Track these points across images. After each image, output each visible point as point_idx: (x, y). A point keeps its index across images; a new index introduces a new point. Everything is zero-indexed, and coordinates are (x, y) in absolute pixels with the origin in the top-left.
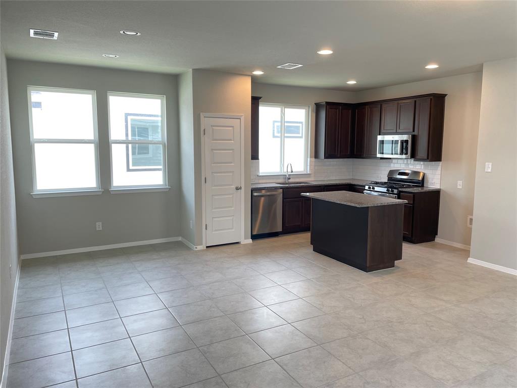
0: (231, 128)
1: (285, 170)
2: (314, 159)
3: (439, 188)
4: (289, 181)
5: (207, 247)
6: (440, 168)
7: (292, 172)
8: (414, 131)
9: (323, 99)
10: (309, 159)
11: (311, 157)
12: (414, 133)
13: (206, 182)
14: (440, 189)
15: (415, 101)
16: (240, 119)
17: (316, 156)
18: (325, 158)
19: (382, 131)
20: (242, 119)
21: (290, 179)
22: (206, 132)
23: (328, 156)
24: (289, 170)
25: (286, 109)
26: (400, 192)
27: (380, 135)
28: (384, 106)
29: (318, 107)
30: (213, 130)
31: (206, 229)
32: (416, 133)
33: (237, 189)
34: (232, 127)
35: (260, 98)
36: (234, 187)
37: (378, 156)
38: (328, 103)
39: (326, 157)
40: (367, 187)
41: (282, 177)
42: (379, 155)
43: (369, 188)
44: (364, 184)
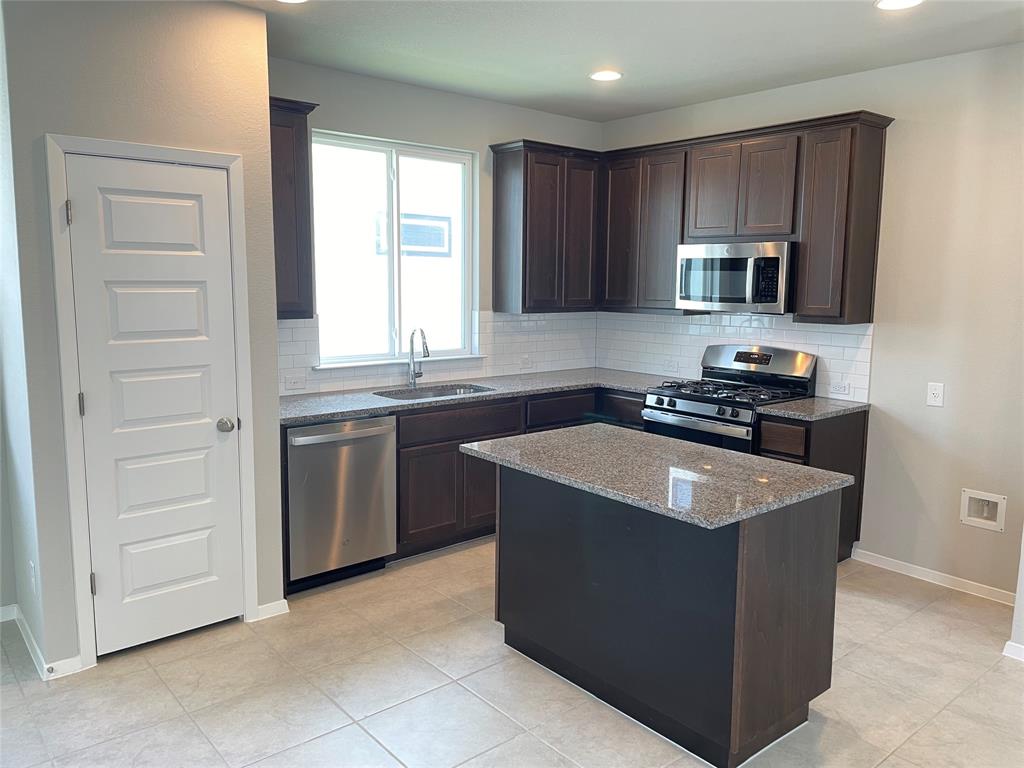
0: (189, 203)
1: (406, 349)
2: (491, 313)
3: (865, 401)
4: (418, 380)
5: (100, 658)
6: (867, 342)
7: (427, 354)
8: (793, 231)
9: (514, 134)
10: (476, 314)
11: (482, 308)
12: (793, 238)
13: (82, 412)
14: (870, 405)
15: (799, 138)
16: (227, 170)
17: (498, 304)
18: (523, 312)
19: (691, 230)
20: (237, 167)
21: (419, 375)
22: (72, 212)
23: (535, 303)
24: (419, 348)
25: (402, 159)
26: (760, 417)
27: (682, 243)
28: (696, 156)
29: (500, 157)
30: (108, 204)
31: (93, 592)
32: (800, 237)
33: (224, 427)
34: (197, 197)
35: (311, 107)
36: (210, 421)
37: (677, 307)
38: (529, 145)
39: (527, 308)
40: (651, 400)
41: (396, 370)
42: (681, 304)
43: (660, 402)
44: (641, 389)
